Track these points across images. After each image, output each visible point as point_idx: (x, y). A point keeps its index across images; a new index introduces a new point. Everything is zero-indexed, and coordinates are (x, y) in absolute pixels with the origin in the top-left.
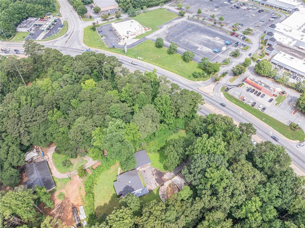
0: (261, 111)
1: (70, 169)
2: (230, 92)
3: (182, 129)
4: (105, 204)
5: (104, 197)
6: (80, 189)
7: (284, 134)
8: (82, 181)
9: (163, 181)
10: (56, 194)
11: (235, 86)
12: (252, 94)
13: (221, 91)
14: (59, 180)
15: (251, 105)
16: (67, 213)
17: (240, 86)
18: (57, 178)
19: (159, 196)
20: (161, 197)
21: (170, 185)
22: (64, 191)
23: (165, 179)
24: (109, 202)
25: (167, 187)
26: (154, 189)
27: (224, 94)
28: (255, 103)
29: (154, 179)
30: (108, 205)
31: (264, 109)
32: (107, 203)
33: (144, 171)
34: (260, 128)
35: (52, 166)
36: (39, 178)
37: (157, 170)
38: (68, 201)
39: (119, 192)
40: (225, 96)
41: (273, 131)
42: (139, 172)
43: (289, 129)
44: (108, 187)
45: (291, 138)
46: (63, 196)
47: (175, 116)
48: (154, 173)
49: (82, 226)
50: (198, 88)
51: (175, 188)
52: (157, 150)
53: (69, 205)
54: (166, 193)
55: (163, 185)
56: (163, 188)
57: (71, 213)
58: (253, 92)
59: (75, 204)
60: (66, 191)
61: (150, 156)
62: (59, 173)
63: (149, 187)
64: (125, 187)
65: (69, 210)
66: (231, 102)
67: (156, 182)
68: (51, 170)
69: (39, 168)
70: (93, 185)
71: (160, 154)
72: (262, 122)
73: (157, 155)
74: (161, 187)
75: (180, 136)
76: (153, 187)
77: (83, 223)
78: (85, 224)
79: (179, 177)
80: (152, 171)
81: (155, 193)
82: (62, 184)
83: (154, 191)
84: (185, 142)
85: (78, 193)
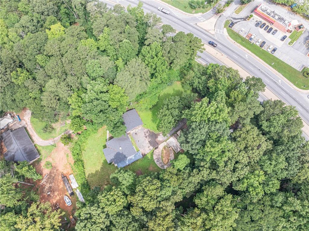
0: (270, 53)
1: (53, 134)
2: (236, 28)
3: (177, 81)
4: (96, 171)
5: (94, 164)
6: (68, 156)
7: (294, 83)
8: (68, 148)
9: (158, 144)
10: (43, 164)
11: (241, 19)
12: (262, 31)
13: (224, 27)
14: (43, 147)
15: (259, 46)
16: (57, 182)
17: (248, 20)
18: (41, 146)
19: (154, 161)
20: (156, 161)
21: (164, 148)
22: (50, 160)
23: (159, 141)
24: (100, 169)
25: (161, 150)
26: (148, 153)
27: (228, 31)
28: (264, 43)
29: (147, 142)
30: (100, 172)
31: (274, 50)
32: (98, 170)
33: (136, 134)
34: (268, 75)
35: (32, 132)
36: (19, 149)
37: (150, 132)
38: (57, 170)
39: (110, 160)
40: (228, 33)
41: (283, 79)
42: (130, 135)
43: (301, 76)
44: (98, 152)
45: (302, 87)
46: (50, 165)
47: (168, 68)
48: (147, 135)
49: (75, 194)
50: (196, 24)
51: (170, 150)
52: (149, 108)
53: (58, 174)
54: (160, 157)
55: (157, 148)
56: (157, 152)
57: (62, 183)
58: (263, 27)
59: (65, 172)
60: (53, 160)
61: (141, 115)
62: (41, 140)
63: (142, 151)
64: (116, 153)
65: (59, 179)
66: (236, 42)
67: (150, 145)
68: (32, 136)
69: (17, 137)
70: (81, 152)
71: (152, 112)
72: (271, 67)
73: (150, 113)
74: (155, 150)
75: (175, 89)
76: (147, 150)
77: (76, 192)
78: (78, 192)
79: (175, 139)
80: (144, 132)
81: (149, 157)
82: (47, 152)
83: (148, 155)
84: (180, 101)
85: (66, 160)
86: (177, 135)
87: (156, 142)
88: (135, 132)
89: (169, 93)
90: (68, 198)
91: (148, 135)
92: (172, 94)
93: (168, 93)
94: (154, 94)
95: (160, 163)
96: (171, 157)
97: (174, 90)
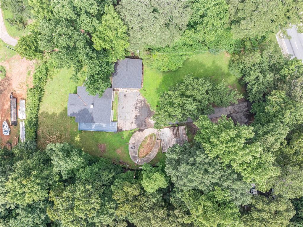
3: (227, 52)
4: (53, 113)
5: (55, 103)
8: (34, 63)
9: (146, 125)
16: (4, 99)
18: (3, 41)
19: (128, 144)
20: (130, 146)
21: (151, 136)
22: (7, 66)
23: (149, 123)
24: (59, 114)
25: (146, 136)
26: (126, 130)
29: (134, 115)
30: (57, 117)
32: (56, 113)
33: (125, 95)
37: (145, 103)
38: (9, 84)
39: (72, 112)
42: (116, 93)
44: (66, 91)
47: (226, 26)
48: (139, 105)
49: (18, 126)
51: (157, 143)
52: (162, 70)
53: (9, 90)
54: (139, 144)
55: (142, 130)
56: (139, 136)
57: (9, 103)
59: (18, 92)
60: (10, 68)
61: (147, 73)
63: (120, 123)
64: (83, 108)
65: (7, 96)
67: (134, 122)
71: (164, 77)
73: (160, 78)
74: (137, 132)
75: (217, 63)
76: (127, 126)
77: (20, 124)
78: (22, 125)
79: (172, 133)
80: (137, 100)
81: (125, 137)
82: (8, 53)
83: (124, 133)
84: (210, 92)
85: (25, 78)
86: (178, 129)
87: (145, 122)
88: (125, 92)
89: (204, 63)
90: (7, 126)
91: (140, 107)
92: (208, 67)
93: (202, 63)
94: (180, 54)
95: (134, 152)
96: (153, 152)
97: (214, 62)
